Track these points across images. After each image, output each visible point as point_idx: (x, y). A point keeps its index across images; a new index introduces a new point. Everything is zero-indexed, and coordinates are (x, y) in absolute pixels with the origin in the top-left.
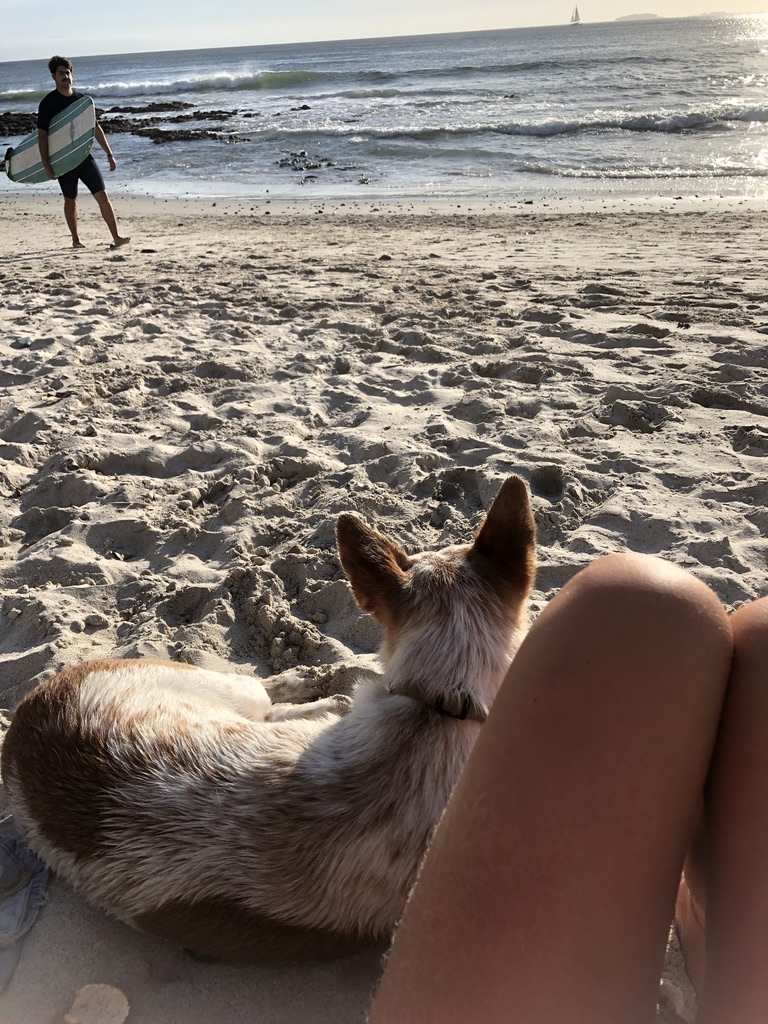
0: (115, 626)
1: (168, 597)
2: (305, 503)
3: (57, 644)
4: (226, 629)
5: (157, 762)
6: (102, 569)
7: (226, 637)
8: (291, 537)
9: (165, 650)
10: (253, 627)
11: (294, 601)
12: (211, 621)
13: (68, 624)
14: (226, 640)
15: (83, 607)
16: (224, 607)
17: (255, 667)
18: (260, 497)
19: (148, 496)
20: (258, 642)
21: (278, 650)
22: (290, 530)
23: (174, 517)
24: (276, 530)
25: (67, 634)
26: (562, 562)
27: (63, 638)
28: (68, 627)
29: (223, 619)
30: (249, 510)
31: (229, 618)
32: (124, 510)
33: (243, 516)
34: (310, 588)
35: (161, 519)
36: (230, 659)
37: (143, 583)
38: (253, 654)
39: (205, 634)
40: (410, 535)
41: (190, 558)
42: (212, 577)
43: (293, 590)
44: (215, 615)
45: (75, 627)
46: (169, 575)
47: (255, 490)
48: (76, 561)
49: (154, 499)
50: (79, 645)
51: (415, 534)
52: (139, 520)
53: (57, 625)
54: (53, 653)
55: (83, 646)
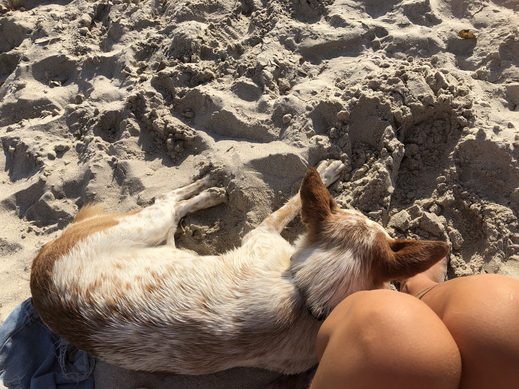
0: (74, 147)
1: (97, 120)
2: (159, 10)
3: (44, 174)
4: (137, 139)
5: (111, 318)
6: (51, 100)
7: (139, 144)
8: (157, 48)
9: (107, 165)
10: (152, 133)
11: (172, 106)
12: (127, 136)
13: (46, 156)
14: (140, 146)
15: (50, 138)
16: (131, 125)
17: (161, 160)
18: (129, 14)
19: (58, 28)
20: (159, 142)
21: (171, 147)
22: (155, 43)
23: (81, 44)
24: (146, 45)
25: (48, 164)
26: (327, 40)
27: (47, 168)
28: (46, 158)
29: (134, 133)
30: (126, 28)
31: (137, 131)
32: (47, 46)
33: (123, 33)
34: (178, 95)
35: (73, 47)
36: (146, 160)
37: (78, 111)
38: (157, 151)
39: (126, 147)
40: (231, 29)
41: (101, 79)
42: (118, 96)
43: (169, 97)
44: (128, 132)
45: (51, 157)
46: (92, 100)
47: (124, 8)
48: (33, 99)
49: (63, 29)
50: (57, 169)
51: (234, 27)
52: (59, 55)
53: (40, 159)
54: (45, 182)
55: (60, 169)
